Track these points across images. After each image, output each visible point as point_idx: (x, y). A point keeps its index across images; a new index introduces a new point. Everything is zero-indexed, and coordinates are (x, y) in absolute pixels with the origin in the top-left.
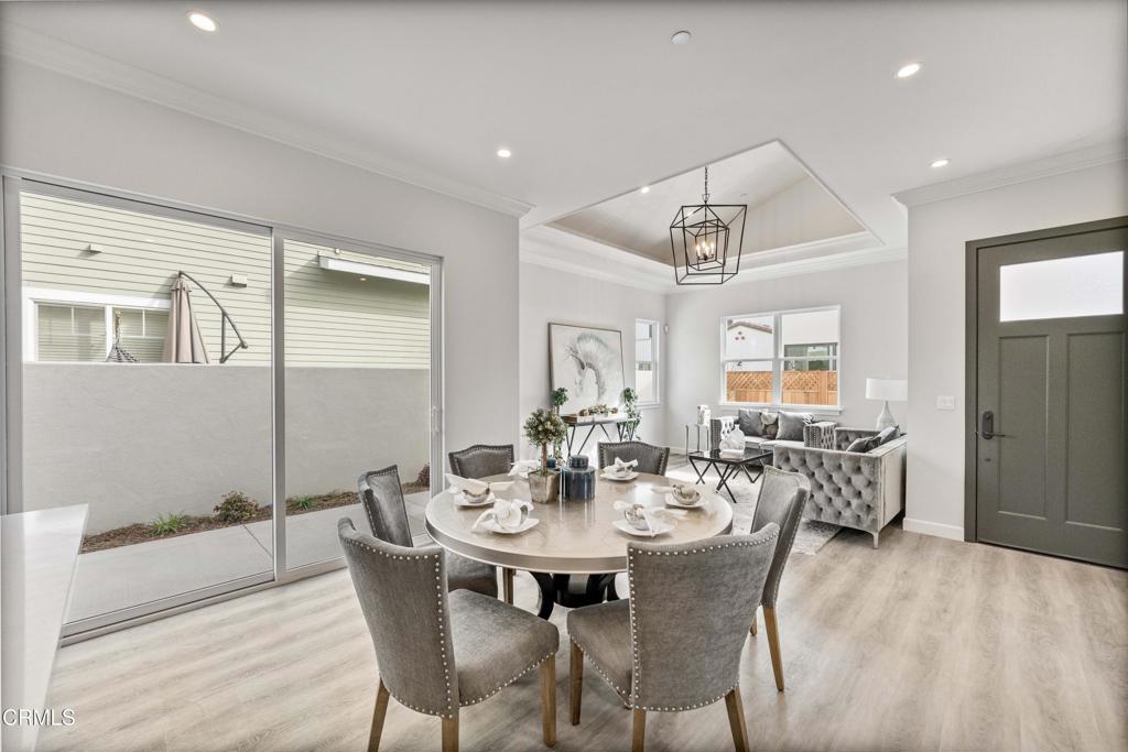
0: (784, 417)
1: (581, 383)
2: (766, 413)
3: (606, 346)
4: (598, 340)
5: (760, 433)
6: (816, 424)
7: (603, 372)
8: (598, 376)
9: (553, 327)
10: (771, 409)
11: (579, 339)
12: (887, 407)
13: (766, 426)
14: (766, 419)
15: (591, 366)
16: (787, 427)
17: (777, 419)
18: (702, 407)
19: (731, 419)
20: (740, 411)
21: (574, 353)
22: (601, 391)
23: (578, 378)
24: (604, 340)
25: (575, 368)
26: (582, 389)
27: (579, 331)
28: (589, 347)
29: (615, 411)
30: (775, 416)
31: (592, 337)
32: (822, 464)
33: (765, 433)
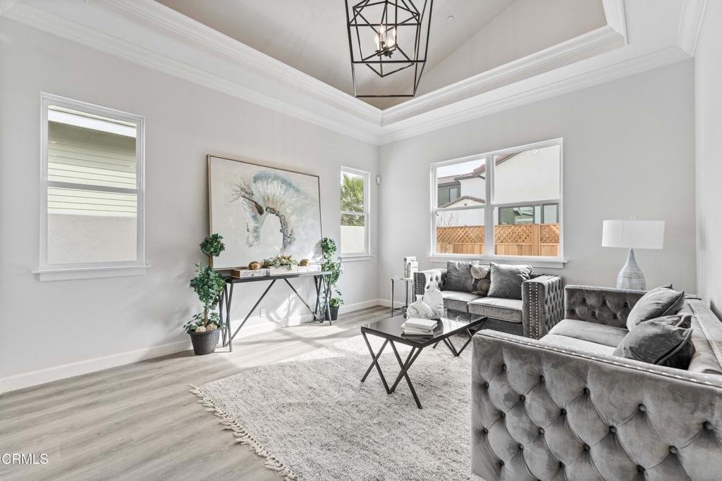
0: (498, 270)
1: (256, 230)
2: (476, 266)
3: (297, 190)
4: (284, 182)
5: (470, 288)
6: (536, 280)
7: (292, 220)
8: (284, 223)
9: (213, 162)
10: (482, 261)
11: (256, 179)
12: (632, 258)
13: (477, 281)
14: (476, 272)
15: (273, 211)
16: (502, 281)
17: (489, 273)
18: (409, 259)
19: (438, 273)
20: (449, 264)
21: (248, 195)
22: (287, 239)
23: (252, 225)
24: (294, 184)
25: (247, 212)
26: (257, 237)
27: (256, 170)
28: (273, 189)
29: (303, 263)
30: (486, 268)
31: (276, 178)
32: (586, 392)
33: (475, 288)
